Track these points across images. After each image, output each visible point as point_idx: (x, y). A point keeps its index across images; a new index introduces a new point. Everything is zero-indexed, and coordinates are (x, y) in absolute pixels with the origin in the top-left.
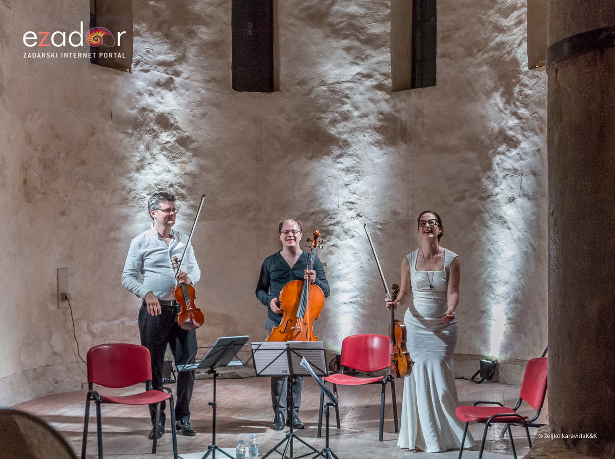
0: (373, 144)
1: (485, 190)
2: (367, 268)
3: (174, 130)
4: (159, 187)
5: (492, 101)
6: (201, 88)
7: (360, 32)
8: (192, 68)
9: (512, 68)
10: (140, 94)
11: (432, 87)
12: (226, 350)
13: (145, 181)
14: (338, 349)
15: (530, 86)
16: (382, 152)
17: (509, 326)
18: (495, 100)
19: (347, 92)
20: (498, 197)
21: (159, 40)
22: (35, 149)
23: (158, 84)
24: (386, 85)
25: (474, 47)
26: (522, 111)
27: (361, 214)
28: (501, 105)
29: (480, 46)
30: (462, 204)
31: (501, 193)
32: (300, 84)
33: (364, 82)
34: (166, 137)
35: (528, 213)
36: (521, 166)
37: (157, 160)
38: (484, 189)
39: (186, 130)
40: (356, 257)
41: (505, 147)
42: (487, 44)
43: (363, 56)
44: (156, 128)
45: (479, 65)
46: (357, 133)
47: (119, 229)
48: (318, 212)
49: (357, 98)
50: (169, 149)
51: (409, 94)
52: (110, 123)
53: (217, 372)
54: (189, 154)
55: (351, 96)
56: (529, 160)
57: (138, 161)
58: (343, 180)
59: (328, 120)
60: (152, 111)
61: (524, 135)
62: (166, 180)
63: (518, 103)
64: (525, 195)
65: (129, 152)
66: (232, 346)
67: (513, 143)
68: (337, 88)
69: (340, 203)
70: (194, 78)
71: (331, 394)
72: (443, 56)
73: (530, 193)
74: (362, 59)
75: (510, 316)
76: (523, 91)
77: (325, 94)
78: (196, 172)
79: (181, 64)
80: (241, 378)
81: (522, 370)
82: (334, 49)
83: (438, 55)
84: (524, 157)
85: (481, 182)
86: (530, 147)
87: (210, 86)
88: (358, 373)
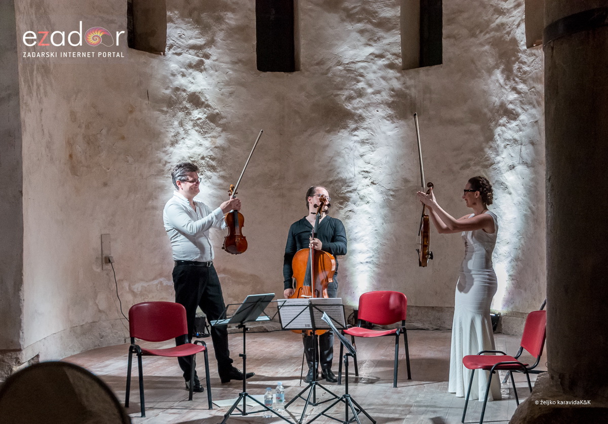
0: (385, 118)
1: (487, 159)
2: (381, 231)
3: (205, 108)
4: (191, 159)
5: (493, 78)
6: (229, 68)
7: (373, 16)
8: (220, 51)
9: (511, 47)
10: (173, 75)
11: (439, 66)
12: (254, 306)
13: (179, 154)
14: (356, 304)
15: (528, 63)
16: (393, 125)
17: (510, 282)
18: (496, 76)
19: (362, 71)
20: (500, 165)
21: (190, 26)
22: (80, 127)
23: (190, 66)
24: (396, 64)
25: (477, 28)
26: (521, 86)
27: (375, 182)
28: (502, 81)
29: (483, 27)
30: (467, 172)
31: (502, 162)
32: (318, 64)
33: (377, 62)
34: (197, 114)
35: (527, 179)
36: (520, 137)
37: (189, 135)
38: (486, 158)
39: (216, 108)
40: (370, 221)
41: (505, 119)
42: (488, 26)
43: (376, 38)
44: (188, 105)
45: (482, 45)
46: (371, 109)
47: (156, 198)
48: (337, 181)
49: (371, 76)
50: (200, 124)
51: (418, 73)
52: (147, 102)
53: (246, 327)
54: (219, 129)
55: (365, 74)
56: (528, 131)
57: (172, 136)
58: (358, 151)
59: (345, 96)
60: (184, 91)
61: (522, 108)
62: (198, 153)
63: (517, 79)
64: (525, 163)
65: (164, 128)
66: (259, 303)
67: (513, 116)
68: (352, 68)
69: (356, 173)
70: (222, 60)
71: (350, 345)
72: (449, 37)
73: (529, 161)
74: (375, 41)
75: (511, 273)
76: (521, 68)
77: (341, 73)
78: (226, 146)
79: (210, 47)
80: (268, 332)
81: (522, 321)
82: (349, 31)
83: (444, 36)
84: (523, 128)
85: (484, 152)
86: (529, 120)
87: (237, 67)
88: (374, 326)
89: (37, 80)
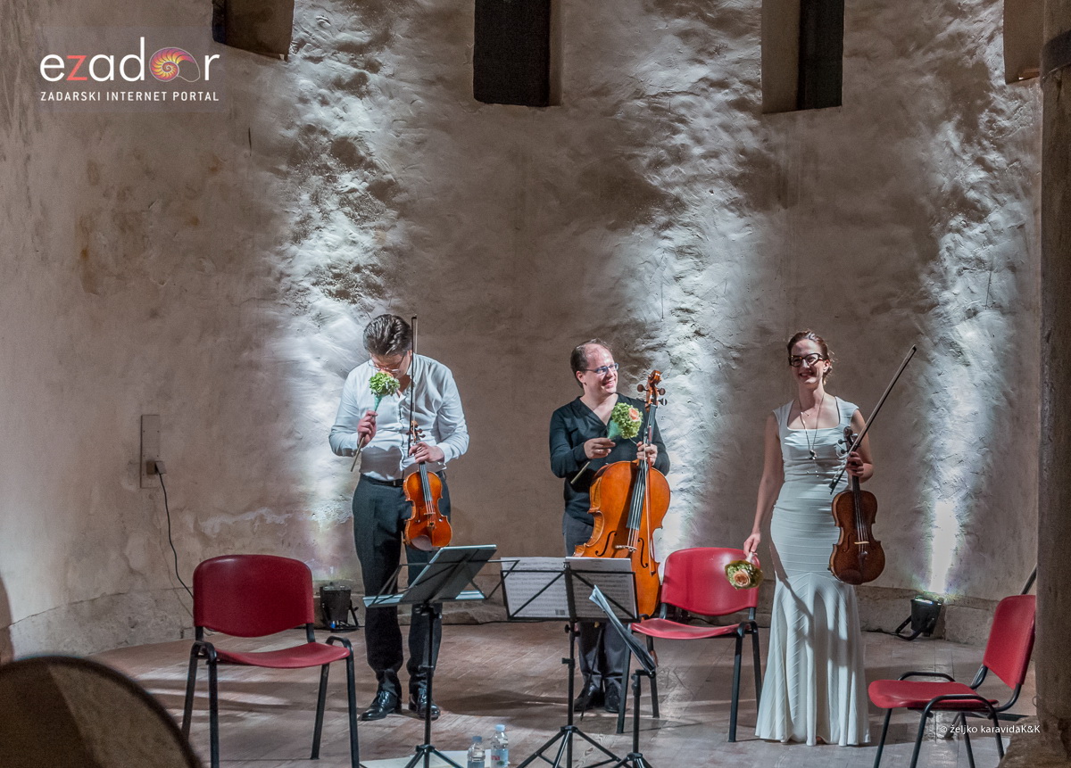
0: (726, 207)
1: (925, 295)
2: (711, 428)
3: (366, 169)
4: (334, 271)
5: (940, 137)
6: (417, 93)
7: (707, 6)
8: (401, 57)
9: (976, 80)
10: (304, 100)
11: (834, 109)
12: (454, 570)
13: (310, 259)
15: (1008, 112)
16: (742, 221)
17: (963, 538)
18: (946, 135)
19: (683, 111)
20: (948, 307)
21: (341, 5)
22: (106, 195)
23: (338, 84)
24: (751, 101)
25: (910, 40)
26: (993, 157)
27: (702, 332)
28: (956, 145)
29: (924, 39)
30: (884, 319)
31: (953, 302)
32: (596, 93)
33: (713, 95)
34: (348, 181)
35: (1001, 338)
36: (989, 254)
37: (332, 221)
38: (925, 292)
39: (388, 170)
40: (691, 408)
41: (962, 219)
42: (932, 36)
43: (712, 49)
44: (331, 163)
45: (919, 72)
46: (698, 186)
47: (258, 346)
48: (626, 326)
49: (701, 123)
50: (355, 202)
51: (794, 119)
52: (247, 151)
53: (435, 612)
54: (392, 213)
55: (689, 117)
56: (1004, 243)
57: (297, 223)
58: (671, 268)
59: (647, 160)
60: (325, 133)
61: (995, 199)
62: (348, 259)
63: (985, 143)
64: (997, 307)
65: (281, 205)
66: (465, 563)
67: (976, 213)
68: (664, 104)
69: (666, 311)
70: (403, 75)
71: (645, 655)
72: (855, 54)
73: (1005, 303)
74: (711, 54)
75: (966, 520)
76: (994, 121)
77: (642, 114)
78: (405, 247)
79: (381, 49)
80: (477, 624)
81: (985, 617)
82: (661, 33)
83: (845, 51)
84: (995, 238)
85: (918, 281)
86: (1007, 221)
87: (433, 90)
88: (692, 618)
89: (21, 96)
